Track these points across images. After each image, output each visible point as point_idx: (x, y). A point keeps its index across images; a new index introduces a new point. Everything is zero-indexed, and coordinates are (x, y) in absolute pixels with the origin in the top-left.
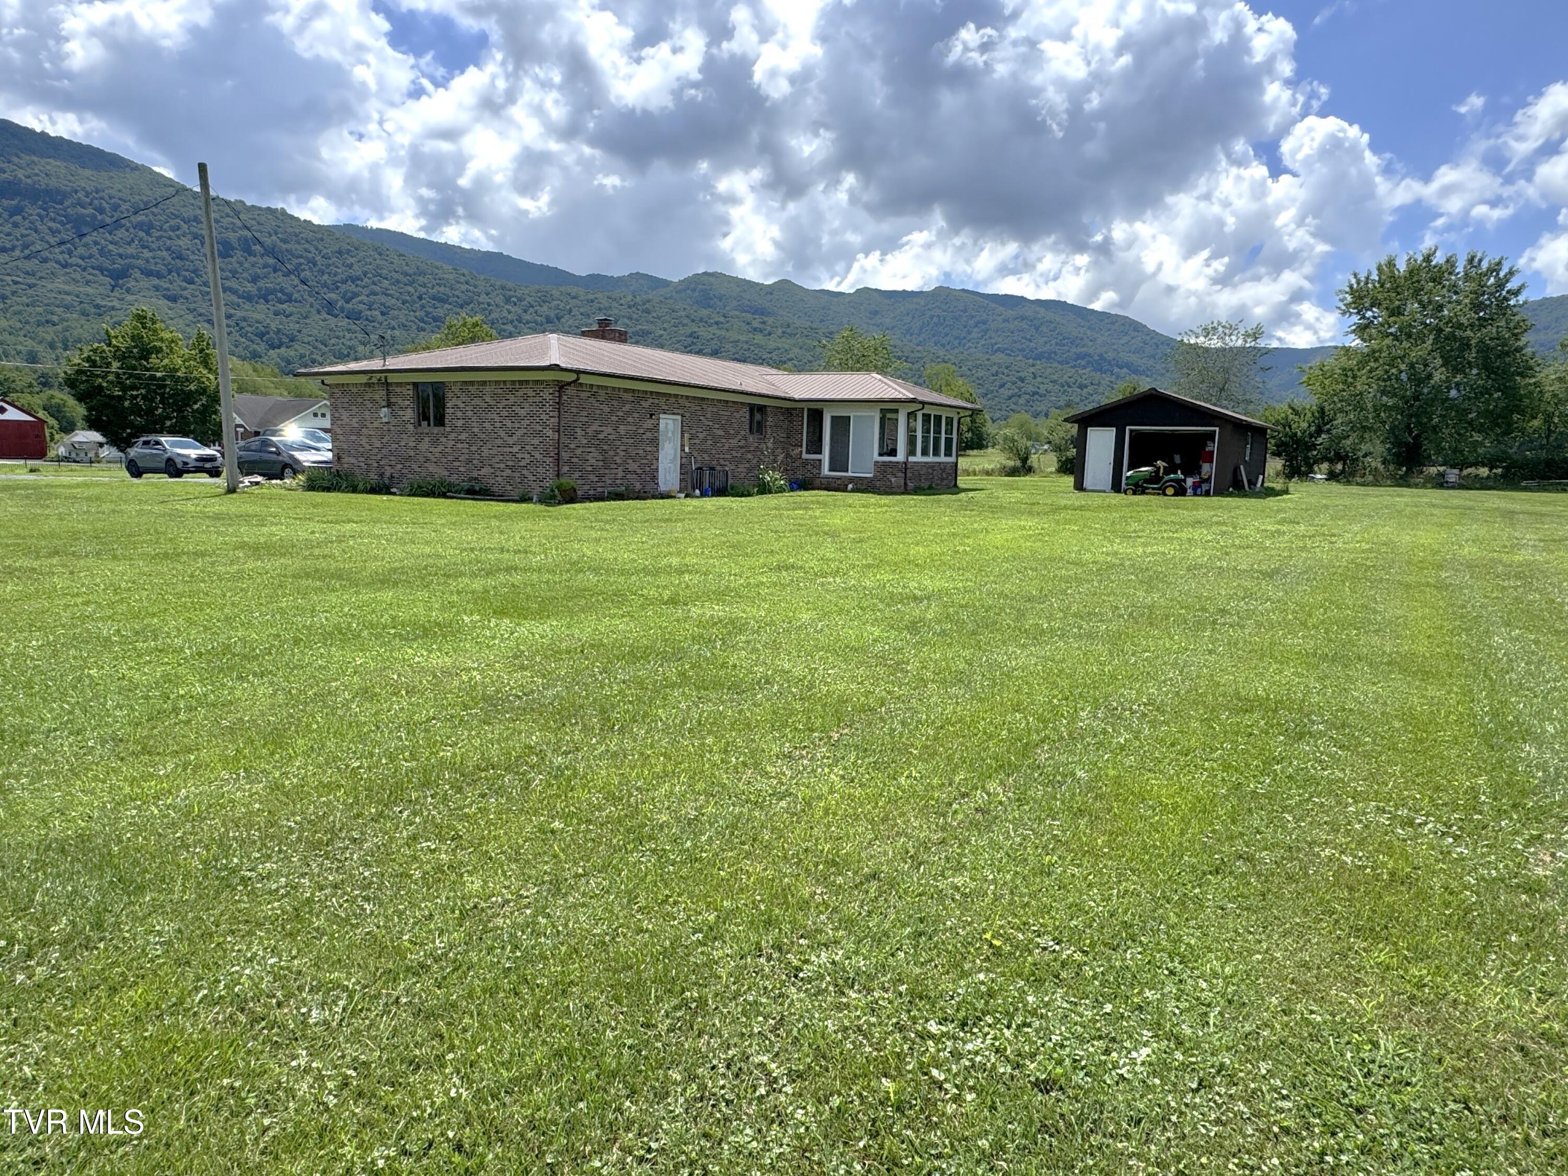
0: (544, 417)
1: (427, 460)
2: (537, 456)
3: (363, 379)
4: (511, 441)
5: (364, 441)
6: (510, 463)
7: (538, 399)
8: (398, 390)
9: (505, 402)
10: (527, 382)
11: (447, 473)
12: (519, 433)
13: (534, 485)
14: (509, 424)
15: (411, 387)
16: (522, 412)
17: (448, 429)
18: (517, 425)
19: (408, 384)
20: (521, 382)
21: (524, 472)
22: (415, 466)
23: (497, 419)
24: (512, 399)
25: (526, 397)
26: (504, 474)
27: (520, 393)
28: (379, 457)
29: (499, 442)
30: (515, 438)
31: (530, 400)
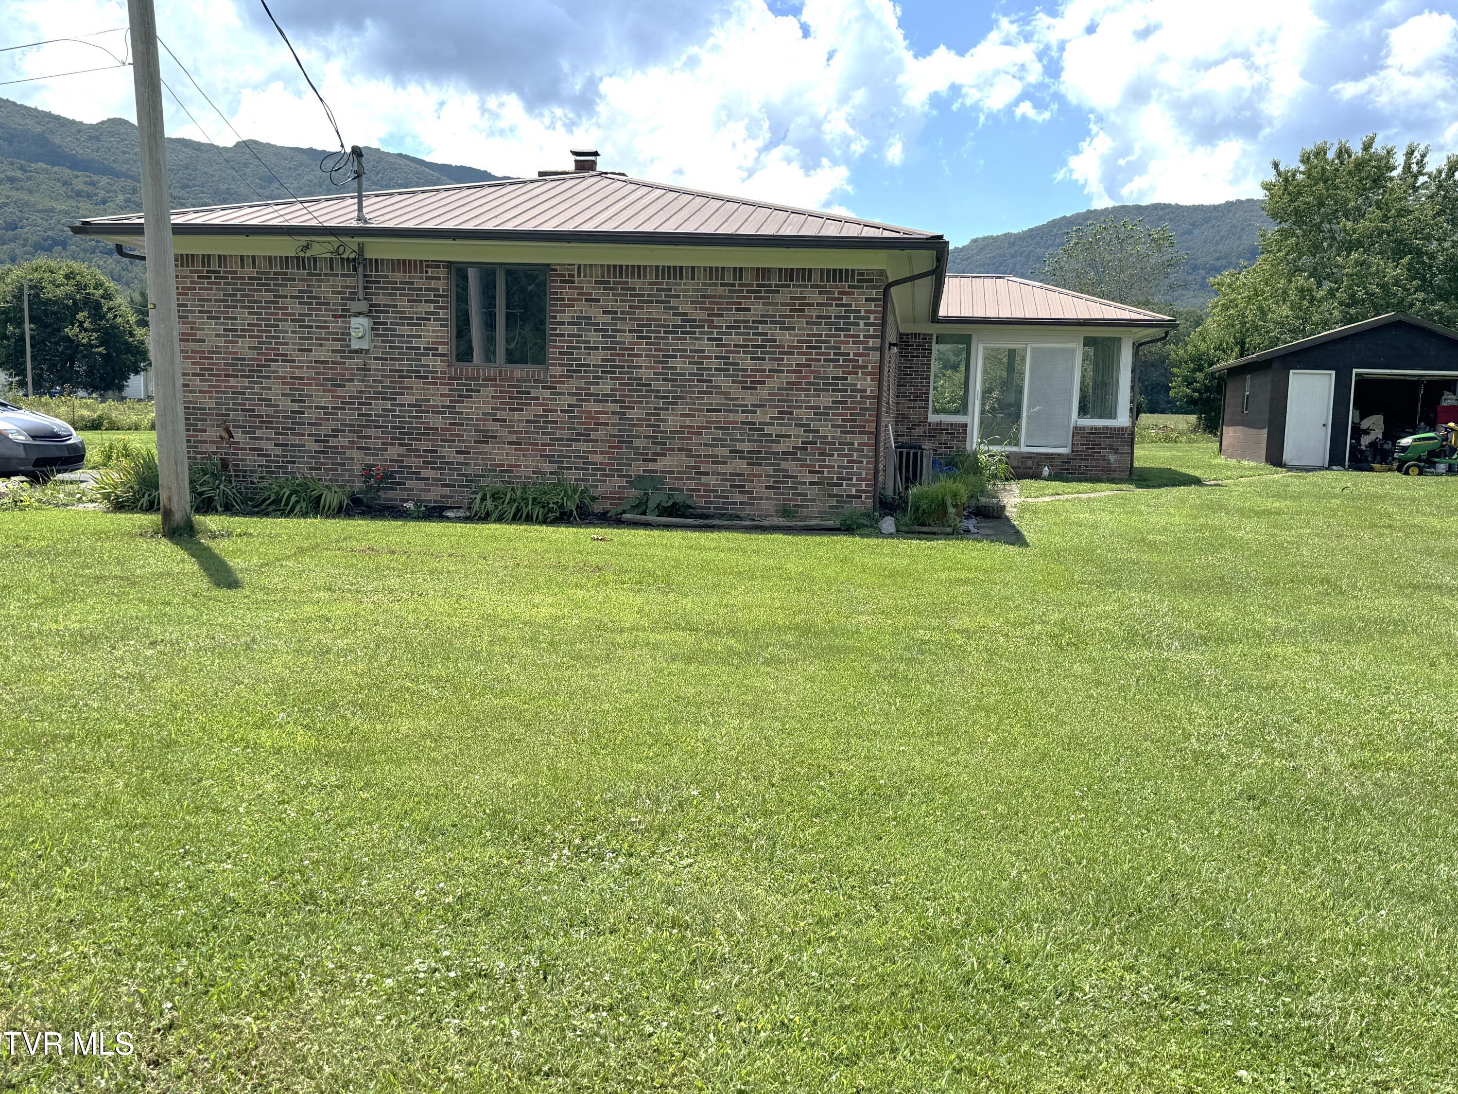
0: (851, 349)
1: (486, 438)
2: (827, 430)
3: (288, 247)
4: (750, 398)
5: (276, 391)
6: (746, 446)
7: (833, 311)
8: (399, 276)
9: (732, 316)
10: (805, 274)
11: (547, 467)
12: (776, 382)
13: (812, 492)
14: (748, 364)
15: (442, 272)
16: (786, 338)
17: (557, 371)
18: (767, 365)
19: (436, 264)
20: (789, 274)
21: (784, 465)
22: (448, 452)
23: (710, 349)
24: (757, 309)
25: (800, 307)
26: (729, 468)
27: (783, 296)
28: (326, 428)
29: (716, 400)
30: (763, 392)
31: (814, 312)
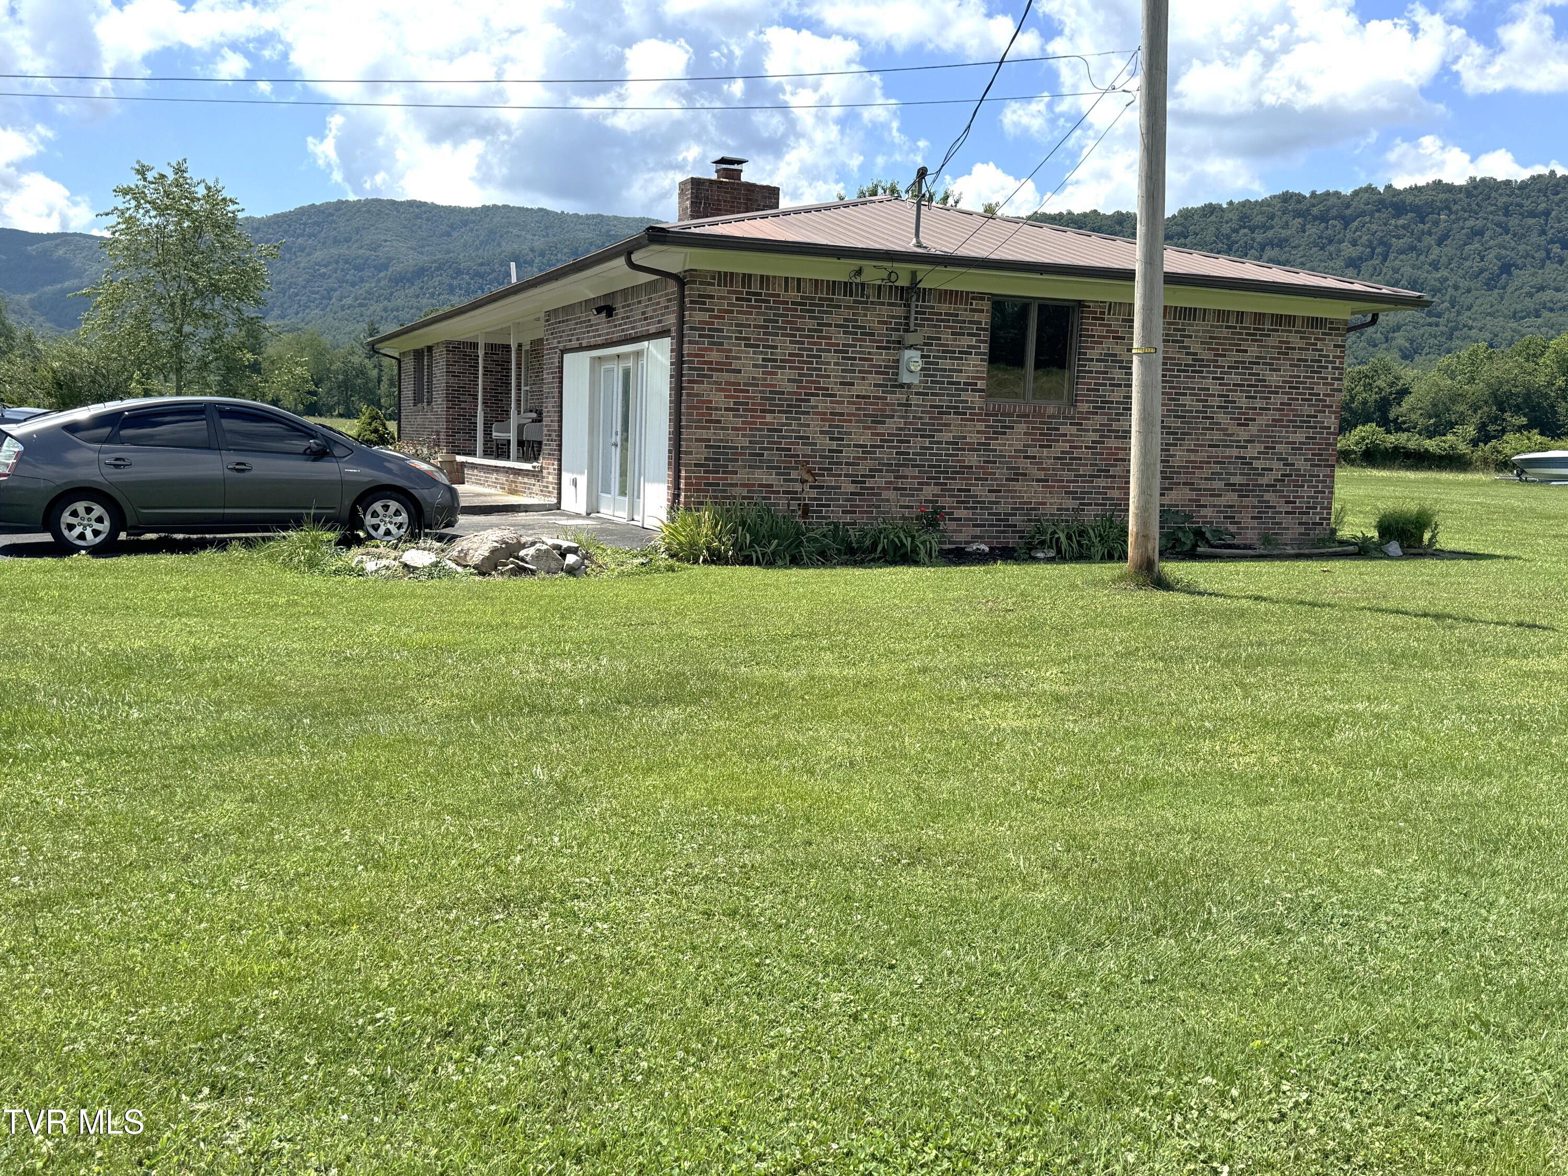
0: (1321, 389)
1: (1017, 475)
2: (1301, 464)
3: (838, 271)
4: (1243, 434)
5: (814, 428)
6: (1237, 480)
7: (1310, 355)
8: (944, 308)
9: (1233, 357)
10: (1290, 320)
11: (1071, 504)
12: (1264, 419)
13: (1287, 521)
14: (1243, 402)
15: (986, 305)
16: (1274, 379)
17: (1084, 407)
18: (1259, 403)
19: (980, 297)
20: (1278, 319)
21: (1267, 496)
22: (980, 491)
23: (1214, 388)
24: (1253, 350)
25: (1285, 350)
26: (1223, 501)
27: (1272, 341)
28: (864, 468)
29: (1216, 436)
30: (1253, 428)
31: (1295, 355)
